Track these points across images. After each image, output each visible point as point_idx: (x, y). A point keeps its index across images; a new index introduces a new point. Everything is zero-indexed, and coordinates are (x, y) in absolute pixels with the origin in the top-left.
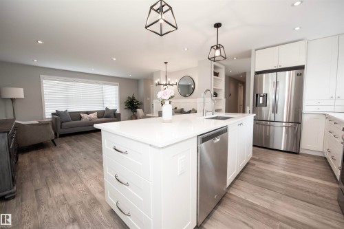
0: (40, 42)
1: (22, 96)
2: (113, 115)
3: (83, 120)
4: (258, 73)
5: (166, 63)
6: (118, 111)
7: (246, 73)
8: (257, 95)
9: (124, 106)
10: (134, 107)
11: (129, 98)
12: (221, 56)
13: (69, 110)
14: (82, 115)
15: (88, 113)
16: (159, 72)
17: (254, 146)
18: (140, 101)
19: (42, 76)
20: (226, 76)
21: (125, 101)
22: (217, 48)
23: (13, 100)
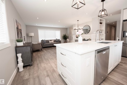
0: (38, 18)
1: (33, 35)
2: (58, 41)
3: (49, 43)
4: (124, 21)
5: (78, 21)
6: (60, 40)
7: (117, 21)
8: (124, 32)
9: (62, 38)
10: (65, 38)
11: (64, 35)
12: (105, 14)
13: (45, 40)
14: (49, 41)
15: (51, 40)
16: (75, 25)
17: (122, 56)
18: (68, 36)
19: (38, 29)
20: (106, 24)
21: (62, 36)
22: (103, 11)
23: (31, 36)
